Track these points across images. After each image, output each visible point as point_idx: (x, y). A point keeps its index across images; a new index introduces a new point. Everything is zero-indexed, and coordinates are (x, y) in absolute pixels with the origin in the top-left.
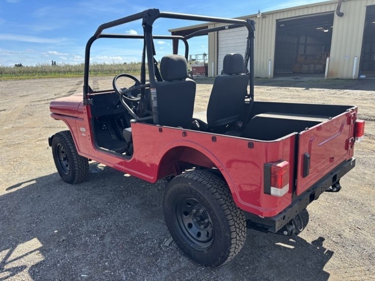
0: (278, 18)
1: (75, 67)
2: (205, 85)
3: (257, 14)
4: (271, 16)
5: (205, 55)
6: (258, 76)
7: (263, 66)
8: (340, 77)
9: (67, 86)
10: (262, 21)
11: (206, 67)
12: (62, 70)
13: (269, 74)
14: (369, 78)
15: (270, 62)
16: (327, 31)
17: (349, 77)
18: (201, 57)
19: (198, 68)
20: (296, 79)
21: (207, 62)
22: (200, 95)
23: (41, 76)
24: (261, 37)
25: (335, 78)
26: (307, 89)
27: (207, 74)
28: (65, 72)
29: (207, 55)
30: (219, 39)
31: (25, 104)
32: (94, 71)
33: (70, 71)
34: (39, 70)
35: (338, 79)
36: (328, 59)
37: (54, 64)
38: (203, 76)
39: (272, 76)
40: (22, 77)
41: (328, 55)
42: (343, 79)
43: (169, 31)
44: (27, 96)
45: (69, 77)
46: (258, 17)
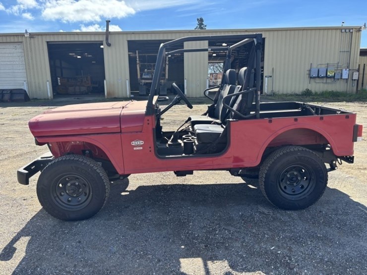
0: (48, 40)
3: (24, 33)
6: (35, 97)
8: (117, 97)
10: (30, 41)
13: (49, 95)
15: (48, 83)
16: (80, 57)
20: (78, 99)
24: (32, 57)
36: (105, 82)
39: (52, 97)
46: (26, 36)
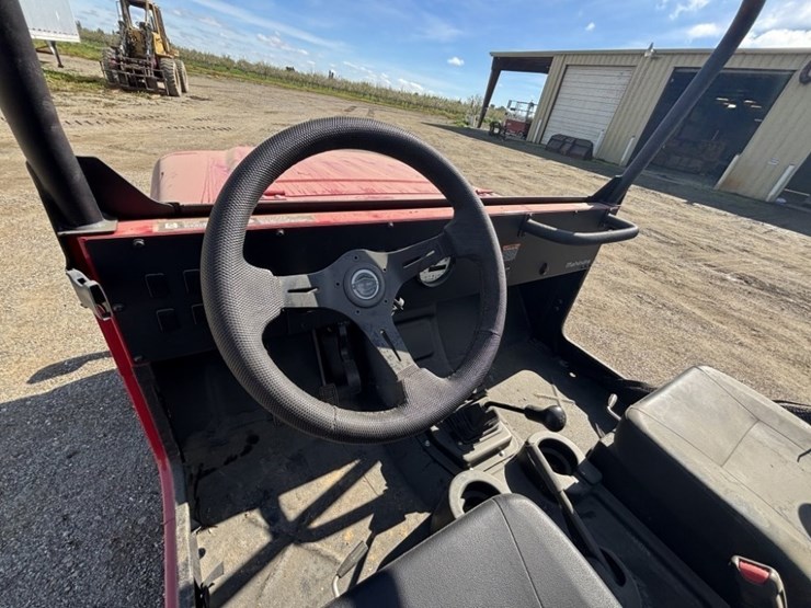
0: (679, 65)
1: (353, 85)
2: (522, 153)
3: (645, 50)
4: (669, 58)
5: (532, 105)
6: (603, 157)
7: (617, 145)
8: (740, 193)
9: (333, 109)
10: (649, 65)
11: (528, 124)
12: (337, 86)
13: (622, 158)
14: (790, 205)
15: (632, 139)
16: (733, 106)
17: (760, 196)
18: (525, 107)
19: (514, 124)
20: (664, 177)
21: (532, 116)
22: (516, 172)
23: (310, 89)
24: (634, 94)
25: (733, 191)
26: (690, 202)
27: (525, 136)
28: (339, 90)
29: (535, 107)
30: (564, 84)
31: (262, 126)
32: (376, 96)
33: (346, 90)
34: (310, 80)
35: (737, 195)
36: (736, 157)
37: (331, 75)
38: (519, 138)
39: (626, 163)
40: (287, 85)
41: (740, 151)
42: (746, 197)
43: (492, 54)
44: (275, 113)
45: (341, 98)
46: (646, 55)
